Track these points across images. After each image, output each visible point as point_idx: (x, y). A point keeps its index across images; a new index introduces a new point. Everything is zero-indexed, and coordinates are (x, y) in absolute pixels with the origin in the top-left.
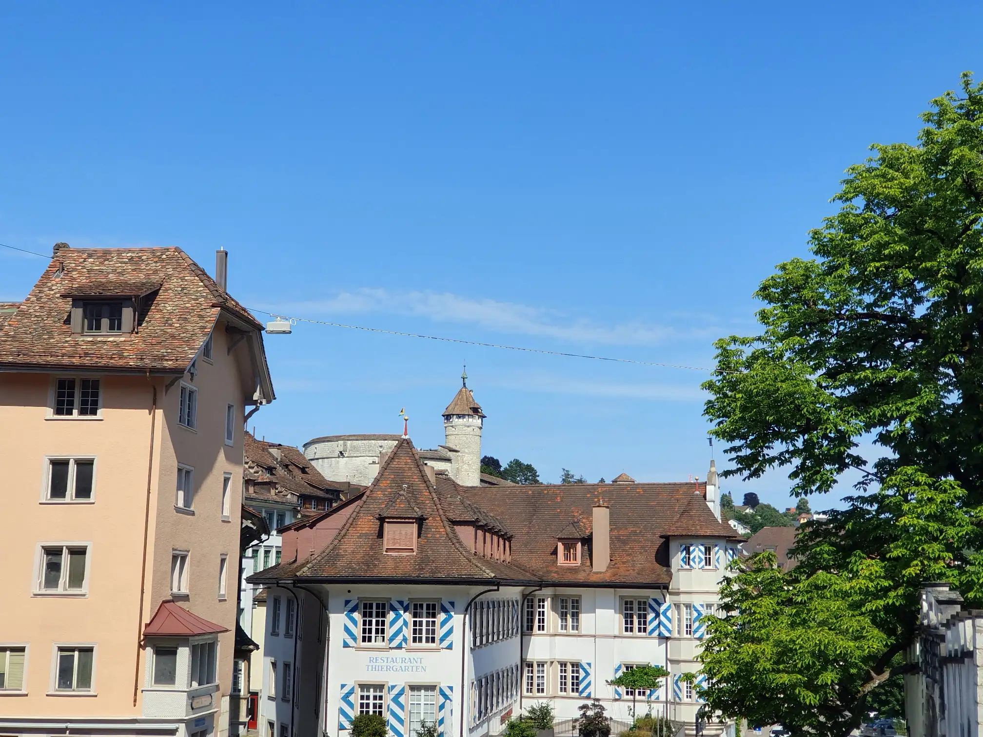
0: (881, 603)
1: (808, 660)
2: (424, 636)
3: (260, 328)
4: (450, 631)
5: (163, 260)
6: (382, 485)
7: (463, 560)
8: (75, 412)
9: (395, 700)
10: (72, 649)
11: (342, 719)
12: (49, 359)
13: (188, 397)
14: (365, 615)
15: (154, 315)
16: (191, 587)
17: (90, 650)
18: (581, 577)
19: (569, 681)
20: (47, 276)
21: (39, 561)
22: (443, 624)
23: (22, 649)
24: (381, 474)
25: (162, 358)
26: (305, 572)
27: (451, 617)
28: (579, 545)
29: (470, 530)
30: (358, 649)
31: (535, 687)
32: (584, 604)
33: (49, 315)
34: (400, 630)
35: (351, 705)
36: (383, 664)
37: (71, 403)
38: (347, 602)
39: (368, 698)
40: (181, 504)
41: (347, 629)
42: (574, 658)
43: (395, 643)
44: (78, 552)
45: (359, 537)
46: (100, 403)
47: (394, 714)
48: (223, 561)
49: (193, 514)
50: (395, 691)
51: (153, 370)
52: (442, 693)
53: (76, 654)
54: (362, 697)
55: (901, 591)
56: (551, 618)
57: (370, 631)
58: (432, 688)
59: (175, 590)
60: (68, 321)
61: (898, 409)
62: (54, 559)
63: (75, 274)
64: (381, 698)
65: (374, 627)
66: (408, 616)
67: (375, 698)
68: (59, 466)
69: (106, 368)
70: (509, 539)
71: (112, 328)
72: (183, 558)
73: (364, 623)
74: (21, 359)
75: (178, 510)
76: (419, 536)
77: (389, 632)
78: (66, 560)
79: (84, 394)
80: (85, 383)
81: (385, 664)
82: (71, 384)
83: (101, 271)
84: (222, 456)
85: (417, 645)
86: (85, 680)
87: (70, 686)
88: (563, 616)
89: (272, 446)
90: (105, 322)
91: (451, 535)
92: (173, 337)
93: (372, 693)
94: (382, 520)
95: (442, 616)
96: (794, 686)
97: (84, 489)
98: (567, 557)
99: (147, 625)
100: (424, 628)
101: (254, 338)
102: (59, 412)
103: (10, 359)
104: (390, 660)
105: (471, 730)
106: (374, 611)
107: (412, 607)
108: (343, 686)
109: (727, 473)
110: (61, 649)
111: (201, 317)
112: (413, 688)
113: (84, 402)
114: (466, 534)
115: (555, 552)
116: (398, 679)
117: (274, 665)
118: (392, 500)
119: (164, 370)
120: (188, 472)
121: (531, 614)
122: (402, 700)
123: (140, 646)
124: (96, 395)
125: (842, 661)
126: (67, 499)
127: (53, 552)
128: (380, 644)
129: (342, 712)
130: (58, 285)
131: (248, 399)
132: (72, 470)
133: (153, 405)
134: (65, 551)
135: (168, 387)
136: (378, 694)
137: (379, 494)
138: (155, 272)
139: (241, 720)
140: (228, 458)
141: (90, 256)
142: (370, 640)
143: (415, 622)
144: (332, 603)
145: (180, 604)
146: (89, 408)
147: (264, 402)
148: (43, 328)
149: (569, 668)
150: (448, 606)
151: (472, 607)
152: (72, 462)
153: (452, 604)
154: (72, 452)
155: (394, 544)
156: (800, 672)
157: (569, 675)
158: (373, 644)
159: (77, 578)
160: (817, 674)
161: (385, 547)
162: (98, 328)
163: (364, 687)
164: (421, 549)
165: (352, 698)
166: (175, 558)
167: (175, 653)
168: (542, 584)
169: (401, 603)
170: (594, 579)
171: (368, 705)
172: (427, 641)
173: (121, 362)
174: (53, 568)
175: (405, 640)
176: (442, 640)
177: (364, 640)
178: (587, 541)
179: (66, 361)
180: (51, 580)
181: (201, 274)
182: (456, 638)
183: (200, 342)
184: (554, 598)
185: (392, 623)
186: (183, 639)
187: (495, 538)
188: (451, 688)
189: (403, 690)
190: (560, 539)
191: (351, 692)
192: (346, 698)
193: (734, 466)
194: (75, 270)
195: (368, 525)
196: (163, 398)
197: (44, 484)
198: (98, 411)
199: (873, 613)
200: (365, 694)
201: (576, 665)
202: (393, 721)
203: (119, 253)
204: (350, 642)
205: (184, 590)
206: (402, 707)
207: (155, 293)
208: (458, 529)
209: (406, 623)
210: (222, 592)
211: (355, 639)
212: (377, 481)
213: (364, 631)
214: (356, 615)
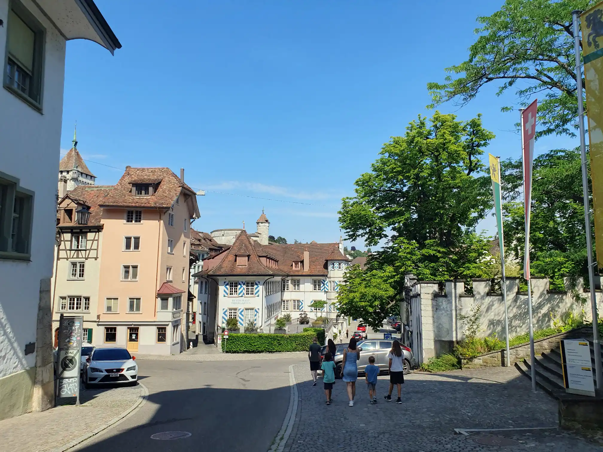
0: (392, 280)
1: (371, 298)
2: (250, 293)
3: (195, 194)
4: (258, 291)
5: (163, 172)
6: (237, 244)
7: (263, 269)
8: (133, 221)
9: (241, 313)
10: (134, 299)
11: (223, 320)
12: (124, 204)
13: (171, 217)
14: (231, 286)
15: (160, 190)
16: (173, 278)
17: (140, 299)
18: (300, 274)
19: (296, 306)
20: (124, 177)
21: (122, 270)
22: (256, 289)
23: (117, 299)
24: (236, 241)
25: (162, 204)
26: (211, 273)
27: (258, 287)
28: (300, 263)
29: (265, 258)
30: (229, 297)
31: (286, 308)
32: (301, 282)
33: (124, 190)
34: (242, 291)
35: (226, 315)
37: (132, 218)
38: (225, 282)
39: (232, 313)
40: (169, 251)
41: (225, 291)
42: (298, 299)
43: (240, 295)
44: (135, 267)
45: (229, 261)
46: (142, 218)
47: (240, 318)
48: (184, 270)
49: (173, 254)
50: (241, 310)
51: (159, 208)
52: (256, 311)
53: (135, 300)
54: (230, 313)
55: (399, 276)
56: (291, 286)
57: (232, 291)
58: (252, 309)
59: (168, 279)
60: (131, 192)
61: (398, 220)
62: (127, 269)
63: (133, 176)
64: (236, 313)
65: (234, 290)
66: (245, 287)
67: (234, 313)
68: (128, 239)
69: (144, 207)
70: (277, 261)
71: (146, 194)
72: (170, 269)
73: (231, 289)
74: (114, 204)
75: (168, 253)
76: (248, 261)
77: (239, 291)
78: (131, 270)
79: (137, 216)
80: (137, 212)
81: (237, 302)
82: (132, 212)
83: (142, 175)
84: (183, 235)
85: (248, 296)
86: (138, 309)
87: (133, 311)
88: (295, 285)
89: (200, 232)
90: (143, 192)
91: (259, 261)
92: (166, 196)
93: (233, 311)
94: (236, 256)
95: (256, 286)
96: (366, 306)
97: (137, 247)
98: (295, 267)
99: (158, 291)
100: (250, 290)
101: (193, 197)
102: (128, 221)
103: (112, 204)
104: (239, 300)
105: (265, 322)
106: (234, 285)
107: (246, 284)
108: (223, 309)
109: (345, 240)
110: (130, 299)
111: (175, 190)
112: (246, 309)
113: (136, 218)
114: (263, 260)
115: (292, 265)
116: (241, 307)
117: (201, 303)
118: (239, 249)
119: (163, 208)
120: (172, 241)
121: (284, 285)
122: (243, 313)
123: (156, 297)
124: (140, 216)
125: (381, 298)
126: (131, 250)
127: (127, 267)
128: (235, 295)
129: (223, 317)
130: (127, 180)
131: (191, 217)
132: (133, 240)
133: (160, 219)
134: (131, 267)
135: (164, 213)
136: (235, 311)
137: (235, 248)
138: (160, 175)
139: (190, 321)
140: (185, 236)
141: (138, 170)
142: (232, 294)
143: (247, 289)
144: (219, 284)
145: (169, 283)
146: (138, 220)
147: (197, 218)
148: (122, 194)
149: (296, 302)
150: (258, 283)
151: (265, 283)
152: (132, 238)
153: (259, 282)
154: (132, 235)
155: (240, 263)
156: (368, 302)
157: (296, 304)
158: (233, 295)
159: (135, 276)
160: (373, 302)
161: (237, 265)
162: (141, 194)
163: (230, 309)
164: (249, 265)
165: (226, 313)
166: (167, 269)
167: (167, 299)
168: (288, 276)
169: (242, 282)
170: (304, 274)
171: (232, 315)
172: (251, 294)
173: (149, 205)
174: (127, 272)
175: (244, 294)
176: (256, 294)
177: (230, 294)
178: (302, 262)
179: (130, 205)
180: (126, 277)
181: (175, 176)
182: (260, 293)
183: (175, 198)
184: (292, 280)
185: (239, 289)
186: (170, 295)
187: (273, 261)
188: (259, 309)
189: (243, 310)
190: (293, 261)
191: (226, 311)
192: (224, 313)
193: (347, 237)
194: (132, 175)
195: (231, 258)
196: (163, 217)
197: (123, 245)
198: (141, 221)
199: (391, 283)
200: (231, 311)
201: (298, 301)
202: (240, 320)
203: (148, 169)
204: (226, 295)
205: (171, 279)
206: (243, 316)
207: (160, 182)
208: (261, 258)
209: (244, 289)
210: (184, 279)
211: (227, 294)
212: (234, 243)
213: (230, 291)
214: (228, 286)
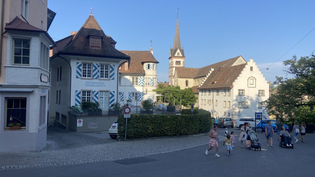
4: (113, 74)
6: (86, 27)
9: (95, 96)
11: (76, 102)
22: (111, 72)
27: (114, 70)
30: (81, 79)
32: (122, 78)
34: (96, 73)
35: (79, 98)
36: (90, 84)
38: (78, 63)
39: (85, 95)
41: (77, 72)
45: (80, 43)
47: (95, 100)
50: (95, 93)
52: (111, 93)
58: (107, 92)
65: (87, 72)
66: (99, 69)
73: (84, 70)
77: (93, 74)
81: (91, 84)
85: (102, 78)
94: (88, 37)
95: (110, 69)
100: (104, 73)
104: (93, 83)
106: (87, 66)
107: (100, 66)
108: (76, 91)
112: (101, 91)
116: (96, 89)
136: (89, 94)
142: (86, 76)
143: (101, 71)
144: (72, 63)
153: (114, 65)
161: (90, 45)
163: (84, 92)
164: (103, 47)
165: (80, 95)
170: (125, 72)
171: (85, 98)
172: (105, 77)
175: (98, 76)
176: (111, 77)
177: (83, 76)
182: (115, 76)
185: (94, 71)
188: (114, 92)
189: (98, 92)
192: (77, 95)
204: (79, 76)
206: (98, 98)
213: (84, 73)
